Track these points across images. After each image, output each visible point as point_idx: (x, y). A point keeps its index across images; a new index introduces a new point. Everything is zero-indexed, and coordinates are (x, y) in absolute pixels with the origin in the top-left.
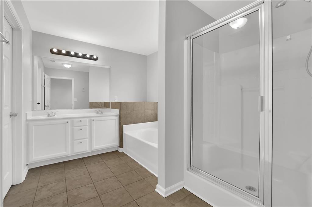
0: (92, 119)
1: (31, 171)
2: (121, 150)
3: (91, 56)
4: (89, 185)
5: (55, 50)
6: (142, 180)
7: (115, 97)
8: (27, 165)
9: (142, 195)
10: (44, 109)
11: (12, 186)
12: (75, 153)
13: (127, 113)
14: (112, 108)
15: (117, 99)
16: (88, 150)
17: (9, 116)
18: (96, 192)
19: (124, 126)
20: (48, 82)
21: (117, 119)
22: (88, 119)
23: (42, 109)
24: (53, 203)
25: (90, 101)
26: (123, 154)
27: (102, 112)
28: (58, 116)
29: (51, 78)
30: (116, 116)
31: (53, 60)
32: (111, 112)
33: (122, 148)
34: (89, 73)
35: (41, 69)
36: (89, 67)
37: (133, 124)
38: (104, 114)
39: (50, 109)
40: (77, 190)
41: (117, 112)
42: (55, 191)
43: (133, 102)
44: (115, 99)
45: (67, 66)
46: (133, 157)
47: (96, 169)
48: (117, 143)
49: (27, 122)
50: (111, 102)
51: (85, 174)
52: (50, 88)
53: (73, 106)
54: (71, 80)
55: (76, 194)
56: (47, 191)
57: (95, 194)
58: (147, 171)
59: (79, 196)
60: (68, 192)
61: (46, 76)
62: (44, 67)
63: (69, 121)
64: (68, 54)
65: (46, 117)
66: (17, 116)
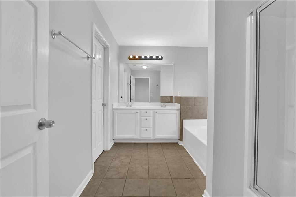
0: (156, 111)
1: (115, 144)
2: (180, 143)
3: (157, 57)
4: (145, 167)
5: (131, 57)
6: (191, 179)
7: (179, 92)
8: (113, 139)
9: (186, 194)
10: (130, 101)
11: (104, 151)
12: (142, 138)
13: (187, 107)
14: (175, 102)
15: (180, 94)
16: (151, 137)
17: (102, 105)
18: (148, 174)
19: (183, 120)
20: (133, 81)
21: (177, 112)
22: (152, 111)
23: (128, 101)
24: (119, 171)
25: (161, 96)
26: (182, 148)
27: (166, 106)
28: (133, 107)
29: (135, 78)
30: (177, 110)
31: (134, 64)
32: (174, 106)
33: (182, 142)
34: (160, 71)
35: (127, 72)
36: (160, 66)
37: (194, 119)
38: (168, 107)
39: (134, 101)
40: (136, 168)
41: (178, 106)
42: (123, 163)
43: (194, 97)
44: (178, 94)
45: (145, 68)
46: (190, 152)
47: (154, 155)
48: (177, 136)
49: (113, 110)
50: (175, 97)
51: (145, 157)
52: (134, 86)
53: (150, 100)
54: (149, 79)
55: (134, 170)
56: (119, 161)
57: (146, 176)
58: (200, 171)
59: (136, 173)
60: (130, 167)
61: (132, 76)
62: (131, 70)
63: (138, 111)
64: (140, 58)
65: (125, 107)
66: (105, 105)
